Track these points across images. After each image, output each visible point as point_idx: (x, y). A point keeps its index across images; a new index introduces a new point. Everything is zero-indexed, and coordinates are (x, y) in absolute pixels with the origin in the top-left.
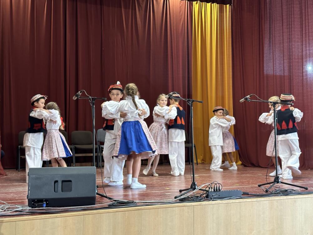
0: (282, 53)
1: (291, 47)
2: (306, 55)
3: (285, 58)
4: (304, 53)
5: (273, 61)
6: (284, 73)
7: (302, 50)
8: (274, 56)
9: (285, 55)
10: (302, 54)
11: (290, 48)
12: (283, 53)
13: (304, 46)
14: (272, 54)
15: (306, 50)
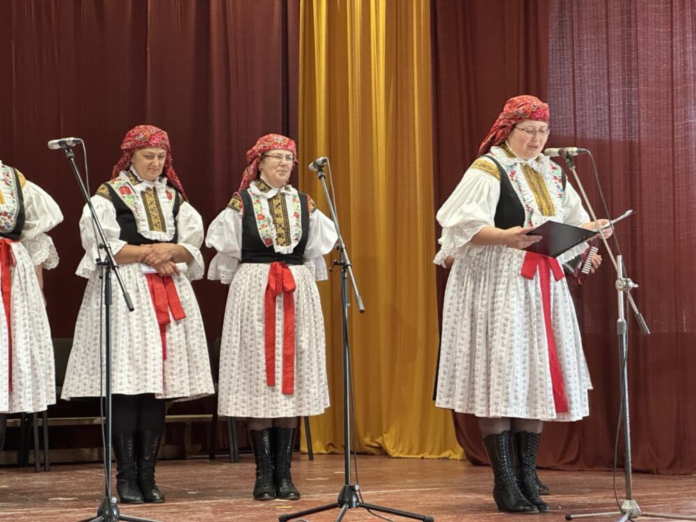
0: (605, 61)
1: (633, 43)
2: (685, 70)
3: (612, 82)
4: (678, 63)
5: (574, 89)
6: (610, 132)
7: (669, 54)
8: (577, 71)
9: (612, 70)
10: (669, 68)
11: (629, 47)
12: (608, 64)
13: (677, 38)
14: (568, 64)
15: (685, 53)
